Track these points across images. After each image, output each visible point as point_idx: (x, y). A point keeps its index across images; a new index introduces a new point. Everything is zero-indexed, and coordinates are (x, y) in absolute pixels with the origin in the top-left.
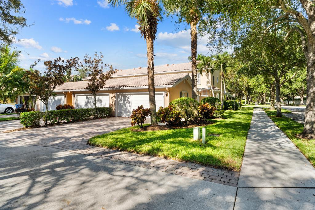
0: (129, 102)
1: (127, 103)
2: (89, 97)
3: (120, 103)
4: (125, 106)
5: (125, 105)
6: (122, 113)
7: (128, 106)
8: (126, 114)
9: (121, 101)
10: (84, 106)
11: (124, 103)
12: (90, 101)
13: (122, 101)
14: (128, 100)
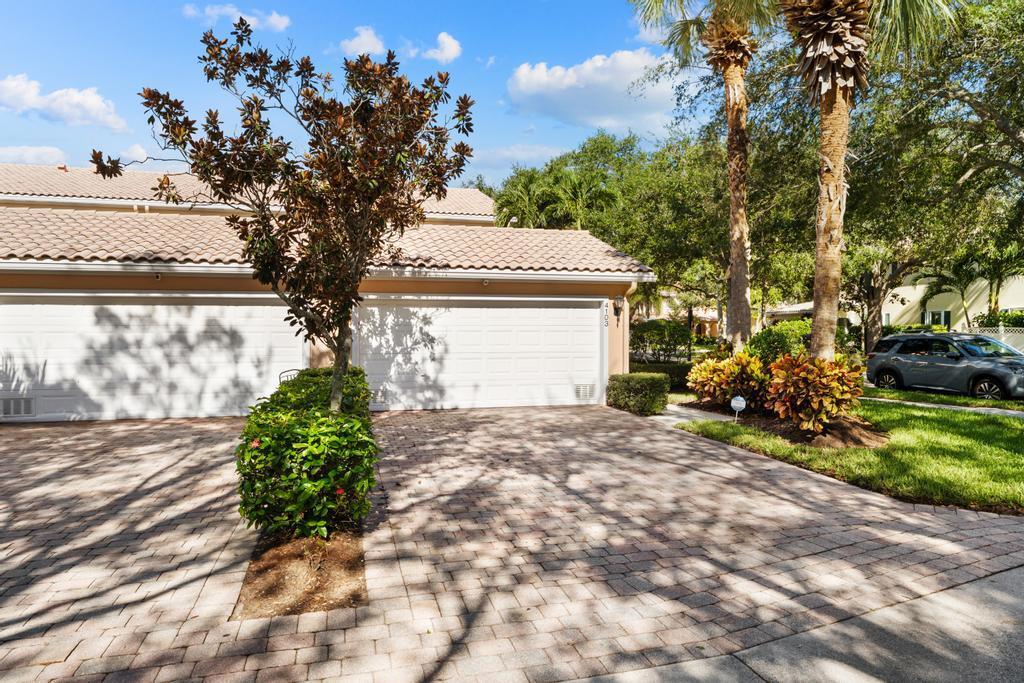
0: (432, 340)
1: (416, 343)
2: (119, 310)
3: (374, 342)
4: (408, 360)
5: (407, 354)
6: (385, 393)
7: (424, 360)
8: (413, 397)
9: (383, 333)
10: (70, 373)
11: (398, 342)
12: (130, 336)
13: (390, 336)
14: (426, 329)
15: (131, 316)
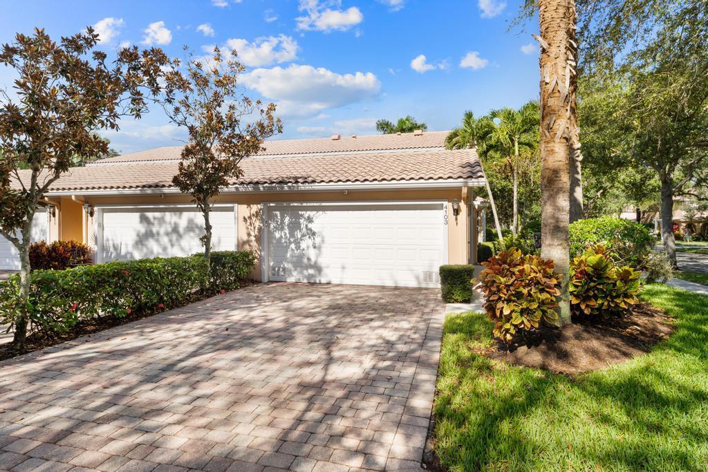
0: (314, 234)
1: (303, 236)
2: (150, 215)
3: (277, 235)
4: (298, 247)
5: (297, 243)
6: (284, 269)
7: (308, 247)
8: (301, 273)
9: (282, 229)
10: (130, 249)
11: (292, 235)
12: (155, 230)
13: (287, 231)
14: (310, 226)
15: (155, 218)
